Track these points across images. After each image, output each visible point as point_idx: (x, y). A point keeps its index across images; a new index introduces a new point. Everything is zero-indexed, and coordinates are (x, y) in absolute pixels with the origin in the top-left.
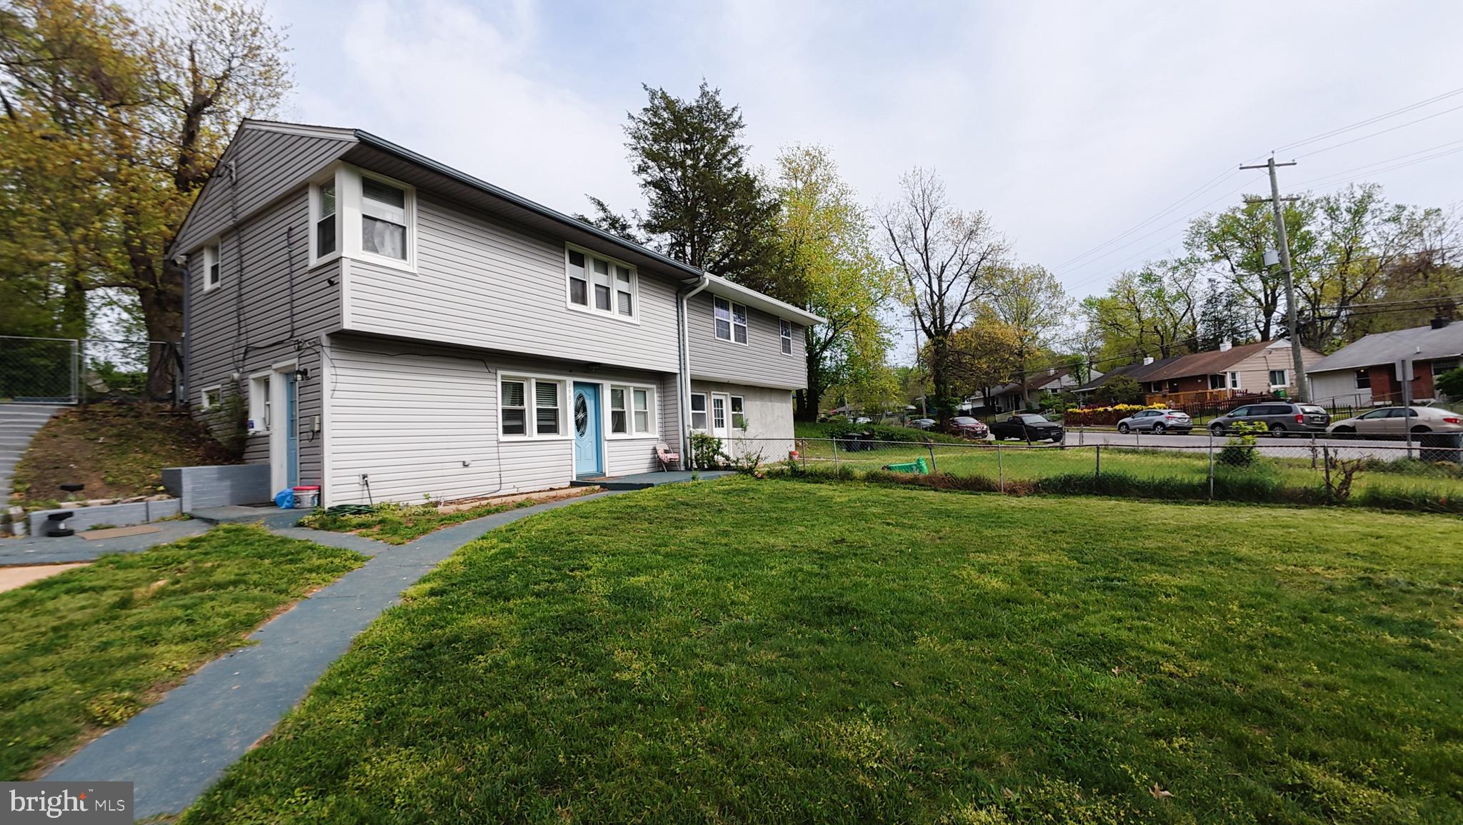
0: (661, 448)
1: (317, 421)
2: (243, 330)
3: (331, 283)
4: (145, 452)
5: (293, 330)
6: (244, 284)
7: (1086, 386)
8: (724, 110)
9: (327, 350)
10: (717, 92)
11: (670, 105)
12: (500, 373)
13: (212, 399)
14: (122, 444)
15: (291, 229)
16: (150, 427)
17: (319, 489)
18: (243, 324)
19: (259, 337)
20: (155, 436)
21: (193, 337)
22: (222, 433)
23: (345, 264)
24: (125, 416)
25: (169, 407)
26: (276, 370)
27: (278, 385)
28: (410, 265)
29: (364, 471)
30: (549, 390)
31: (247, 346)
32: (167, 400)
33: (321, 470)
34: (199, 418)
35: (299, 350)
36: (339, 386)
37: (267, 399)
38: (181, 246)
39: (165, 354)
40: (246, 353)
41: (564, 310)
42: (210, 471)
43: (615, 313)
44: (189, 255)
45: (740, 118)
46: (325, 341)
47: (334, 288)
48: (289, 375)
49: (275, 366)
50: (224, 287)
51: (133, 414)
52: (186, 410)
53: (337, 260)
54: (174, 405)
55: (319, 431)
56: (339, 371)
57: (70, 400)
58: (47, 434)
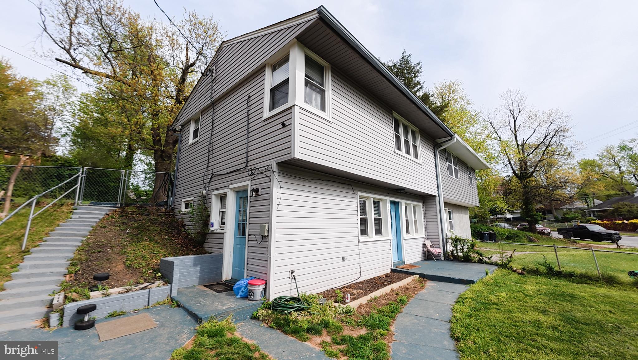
0: (428, 244)
1: (267, 228)
2: (210, 164)
3: (284, 125)
4: (150, 241)
5: (247, 162)
6: (213, 137)
9: (276, 174)
10: (410, 56)
12: (359, 194)
13: (187, 207)
14: (138, 234)
15: (249, 97)
16: (154, 222)
17: (266, 284)
18: (210, 161)
19: (220, 168)
20: (156, 229)
21: (180, 170)
22: (191, 227)
23: (296, 110)
24: (142, 215)
25: (164, 209)
26: (232, 189)
27: (232, 199)
28: (327, 116)
29: (292, 268)
30: (377, 204)
31: (213, 174)
32: (163, 206)
33: (267, 267)
34: (179, 217)
35: (251, 175)
36: (282, 202)
37: (223, 207)
38: (179, 121)
39: (165, 179)
40: (212, 178)
41: (394, 153)
42: (189, 260)
43: (412, 156)
44: (183, 126)
46: (275, 168)
47: (287, 128)
48: (242, 192)
49: (231, 186)
50: (201, 140)
51: (146, 213)
52: (171, 212)
53: (290, 108)
54: (166, 209)
55: (267, 236)
56: (283, 191)
57: (117, 204)
58: (102, 225)
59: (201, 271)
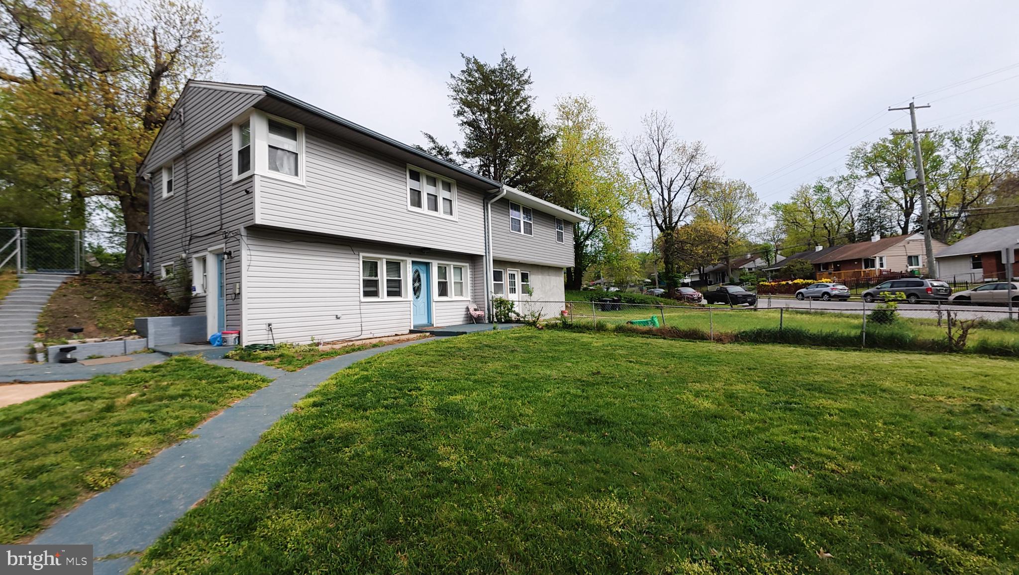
0: (472, 307)
1: (238, 287)
2: (188, 225)
3: (248, 192)
4: (124, 307)
5: (222, 225)
6: (189, 193)
7: (773, 266)
8: (518, 71)
9: (245, 238)
10: (513, 59)
11: (480, 68)
12: (362, 254)
13: (168, 272)
14: (108, 301)
15: (220, 155)
16: (127, 290)
17: (239, 333)
18: (188, 220)
19: (199, 229)
20: (130, 296)
21: (156, 229)
22: (174, 294)
23: (257, 179)
24: (110, 283)
25: (139, 276)
26: (210, 252)
27: (212, 262)
28: (300, 180)
29: (269, 321)
30: (394, 267)
31: (191, 235)
32: (138, 272)
33: (240, 320)
34: (159, 284)
35: (226, 238)
36: (253, 263)
37: (205, 271)
38: (148, 167)
39: (137, 241)
40: (190, 240)
41: (406, 211)
42: (168, 319)
43: (441, 213)
44: (153, 173)
45: (529, 77)
46: (243, 232)
47: (249, 196)
48: (219, 255)
49: (209, 249)
50: (176, 195)
51: (115, 281)
52: (152, 278)
53: (252, 176)
54: (143, 275)
55: (239, 294)
56: (253, 253)
57: (74, 271)
58: (60, 294)
59: (181, 331)
